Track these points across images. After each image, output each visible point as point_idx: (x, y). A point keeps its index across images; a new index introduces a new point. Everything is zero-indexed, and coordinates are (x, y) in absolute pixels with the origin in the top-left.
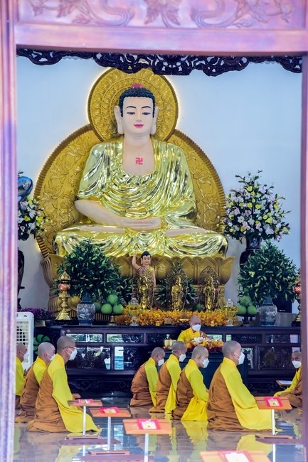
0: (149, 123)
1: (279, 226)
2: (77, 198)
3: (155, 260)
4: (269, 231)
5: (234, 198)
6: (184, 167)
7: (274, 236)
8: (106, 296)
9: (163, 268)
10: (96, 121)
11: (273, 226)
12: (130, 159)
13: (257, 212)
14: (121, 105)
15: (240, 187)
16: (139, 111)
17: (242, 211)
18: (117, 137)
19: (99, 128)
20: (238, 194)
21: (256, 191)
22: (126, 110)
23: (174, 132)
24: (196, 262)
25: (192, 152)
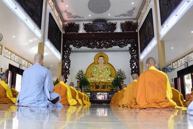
0: (103, 61)
1: (124, 77)
2: (91, 73)
3: (103, 83)
4: (123, 78)
5: (117, 73)
6: (109, 68)
7: (124, 79)
8: (87, 86)
9: (104, 84)
10: (95, 62)
11: (123, 77)
12: (100, 67)
13: (121, 75)
14: (98, 59)
15: (118, 71)
16: (101, 59)
17: (118, 75)
18: (98, 64)
19: (96, 63)
20: (118, 72)
21: (121, 71)
22: (99, 59)
23: (108, 63)
24: (110, 83)
25: (111, 66)
